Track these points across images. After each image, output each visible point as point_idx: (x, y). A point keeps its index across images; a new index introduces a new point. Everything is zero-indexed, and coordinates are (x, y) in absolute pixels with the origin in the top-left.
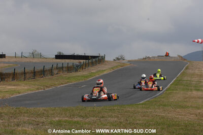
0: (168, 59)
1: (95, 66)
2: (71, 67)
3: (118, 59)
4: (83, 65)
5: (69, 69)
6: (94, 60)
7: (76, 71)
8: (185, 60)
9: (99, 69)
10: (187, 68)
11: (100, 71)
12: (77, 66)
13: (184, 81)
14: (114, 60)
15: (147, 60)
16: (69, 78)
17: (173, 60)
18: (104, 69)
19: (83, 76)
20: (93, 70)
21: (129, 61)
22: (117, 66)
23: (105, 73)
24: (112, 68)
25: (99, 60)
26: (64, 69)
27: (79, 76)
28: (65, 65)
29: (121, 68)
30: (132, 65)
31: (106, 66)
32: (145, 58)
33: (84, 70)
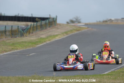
2: (15, 31)
3: (72, 22)
4: (30, 28)
5: (14, 33)
6: (43, 22)
7: (22, 35)
9: (50, 33)
11: (50, 36)
12: (23, 30)
14: (68, 23)
15: (108, 23)
16: (13, 44)
18: (56, 34)
19: (30, 42)
20: (43, 34)
21: (86, 25)
22: (71, 31)
23: (57, 38)
24: (66, 33)
25: (49, 22)
26: (7, 33)
27: (25, 42)
28: (9, 29)
29: (76, 32)
30: (90, 29)
31: (59, 30)
32: (106, 21)
33: (31, 35)
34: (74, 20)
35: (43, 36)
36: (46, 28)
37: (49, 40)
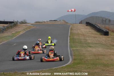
0: (56, 23)
1: (13, 29)
4: (6, 28)
7: (3, 32)
8: (67, 23)
9: (16, 30)
10: (71, 29)
11: (17, 32)
12: (3, 29)
13: (76, 39)
17: (59, 23)
18: (20, 31)
21: (32, 24)
22: (26, 28)
23: (21, 33)
24: (24, 30)
29: (29, 29)
30: (35, 27)
31: (20, 28)
32: (42, 22)
33: (7, 31)
34: (23, 21)
35: (13, 32)
36: (13, 28)
37: (18, 35)
